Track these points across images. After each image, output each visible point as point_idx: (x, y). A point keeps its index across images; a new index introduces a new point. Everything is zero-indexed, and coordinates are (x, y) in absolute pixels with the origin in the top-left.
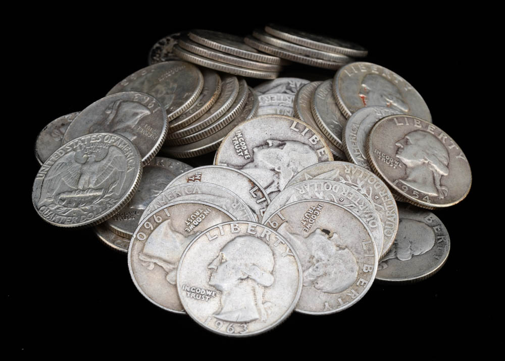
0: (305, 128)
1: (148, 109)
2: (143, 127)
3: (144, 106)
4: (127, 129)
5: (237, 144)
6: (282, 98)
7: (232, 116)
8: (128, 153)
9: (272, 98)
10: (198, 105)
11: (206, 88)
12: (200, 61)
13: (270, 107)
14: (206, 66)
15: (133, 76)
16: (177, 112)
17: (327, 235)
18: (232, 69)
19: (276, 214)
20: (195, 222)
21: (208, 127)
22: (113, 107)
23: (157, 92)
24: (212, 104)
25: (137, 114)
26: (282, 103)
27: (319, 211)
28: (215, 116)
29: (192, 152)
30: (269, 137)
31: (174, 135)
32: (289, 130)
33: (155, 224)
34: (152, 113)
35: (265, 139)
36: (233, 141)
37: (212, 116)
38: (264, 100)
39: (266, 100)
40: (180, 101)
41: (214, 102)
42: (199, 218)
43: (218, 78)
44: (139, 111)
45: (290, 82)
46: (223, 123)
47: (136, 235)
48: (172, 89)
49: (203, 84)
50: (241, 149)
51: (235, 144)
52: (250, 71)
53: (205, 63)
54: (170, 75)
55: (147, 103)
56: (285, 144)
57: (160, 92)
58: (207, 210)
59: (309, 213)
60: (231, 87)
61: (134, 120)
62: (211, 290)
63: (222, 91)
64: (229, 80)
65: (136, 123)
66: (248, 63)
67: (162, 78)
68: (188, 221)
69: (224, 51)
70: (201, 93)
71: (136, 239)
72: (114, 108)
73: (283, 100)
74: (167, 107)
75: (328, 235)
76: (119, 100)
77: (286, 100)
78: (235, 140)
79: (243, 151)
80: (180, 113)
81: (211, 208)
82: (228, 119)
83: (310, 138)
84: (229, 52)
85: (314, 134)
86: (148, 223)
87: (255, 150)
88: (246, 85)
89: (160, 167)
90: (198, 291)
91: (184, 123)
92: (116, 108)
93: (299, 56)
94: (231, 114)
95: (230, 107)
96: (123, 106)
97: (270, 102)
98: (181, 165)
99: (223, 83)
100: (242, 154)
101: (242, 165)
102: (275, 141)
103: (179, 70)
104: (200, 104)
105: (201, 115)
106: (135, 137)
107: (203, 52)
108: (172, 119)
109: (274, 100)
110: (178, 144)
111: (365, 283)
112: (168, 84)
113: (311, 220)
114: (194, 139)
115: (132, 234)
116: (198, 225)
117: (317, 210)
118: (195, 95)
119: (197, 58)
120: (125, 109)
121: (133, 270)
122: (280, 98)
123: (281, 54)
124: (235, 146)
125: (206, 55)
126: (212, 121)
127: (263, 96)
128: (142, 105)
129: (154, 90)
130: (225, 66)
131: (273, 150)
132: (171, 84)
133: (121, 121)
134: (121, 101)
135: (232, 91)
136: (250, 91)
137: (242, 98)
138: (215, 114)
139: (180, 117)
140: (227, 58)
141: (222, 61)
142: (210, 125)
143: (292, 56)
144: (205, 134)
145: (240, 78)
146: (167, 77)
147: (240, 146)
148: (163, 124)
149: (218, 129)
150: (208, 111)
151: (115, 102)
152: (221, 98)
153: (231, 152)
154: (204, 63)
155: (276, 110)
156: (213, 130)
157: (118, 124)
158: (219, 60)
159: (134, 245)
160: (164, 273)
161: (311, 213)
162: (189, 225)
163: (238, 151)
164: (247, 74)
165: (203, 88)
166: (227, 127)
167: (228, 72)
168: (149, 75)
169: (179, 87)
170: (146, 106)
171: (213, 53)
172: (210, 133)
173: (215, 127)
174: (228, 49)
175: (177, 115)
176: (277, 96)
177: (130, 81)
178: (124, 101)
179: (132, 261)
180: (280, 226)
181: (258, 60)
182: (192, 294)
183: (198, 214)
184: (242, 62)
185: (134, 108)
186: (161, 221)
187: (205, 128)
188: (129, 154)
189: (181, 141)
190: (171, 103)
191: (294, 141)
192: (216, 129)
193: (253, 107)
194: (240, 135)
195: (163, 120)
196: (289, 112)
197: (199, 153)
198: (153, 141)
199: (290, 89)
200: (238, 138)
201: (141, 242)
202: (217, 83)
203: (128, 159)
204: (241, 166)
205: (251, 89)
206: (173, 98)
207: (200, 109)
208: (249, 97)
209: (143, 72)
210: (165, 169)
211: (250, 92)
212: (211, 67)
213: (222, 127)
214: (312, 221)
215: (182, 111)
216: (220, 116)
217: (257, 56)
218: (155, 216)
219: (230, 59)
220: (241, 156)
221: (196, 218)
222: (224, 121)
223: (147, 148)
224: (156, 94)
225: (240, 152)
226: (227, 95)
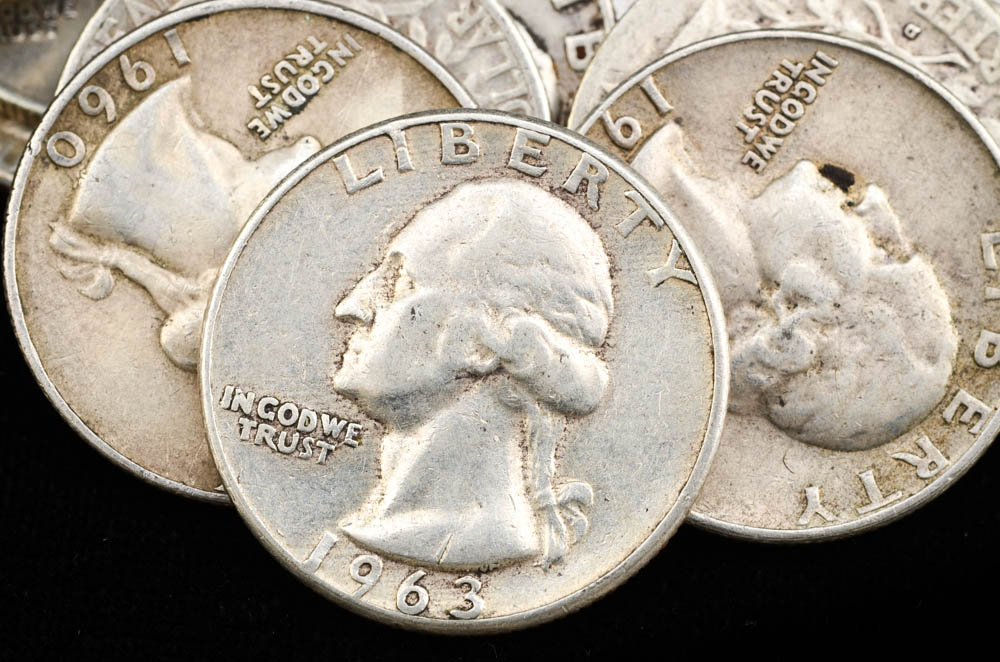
17: (839, 192)
19: (638, 84)
20: (291, 95)
27: (816, 84)
33: (124, 97)
42: (308, 76)
47: (44, 143)
58: (346, 44)
59: (773, 89)
62: (340, 413)
68: (264, 90)
71: (44, 159)
75: (845, 190)
81: (360, 35)
86: (96, 89)
90: (288, 414)
111: (978, 415)
113: (778, 122)
115: (26, 136)
116: (302, 107)
117: (807, 79)
121: (24, 297)
159: (31, 186)
160: (153, 313)
161: (783, 89)
162: (266, 107)
179: (23, 257)
180: (649, 137)
182: (263, 426)
183: (304, 56)
186: (147, 83)
201: (62, 171)
214: (783, 125)
218: (124, 59)
221: (296, 76)
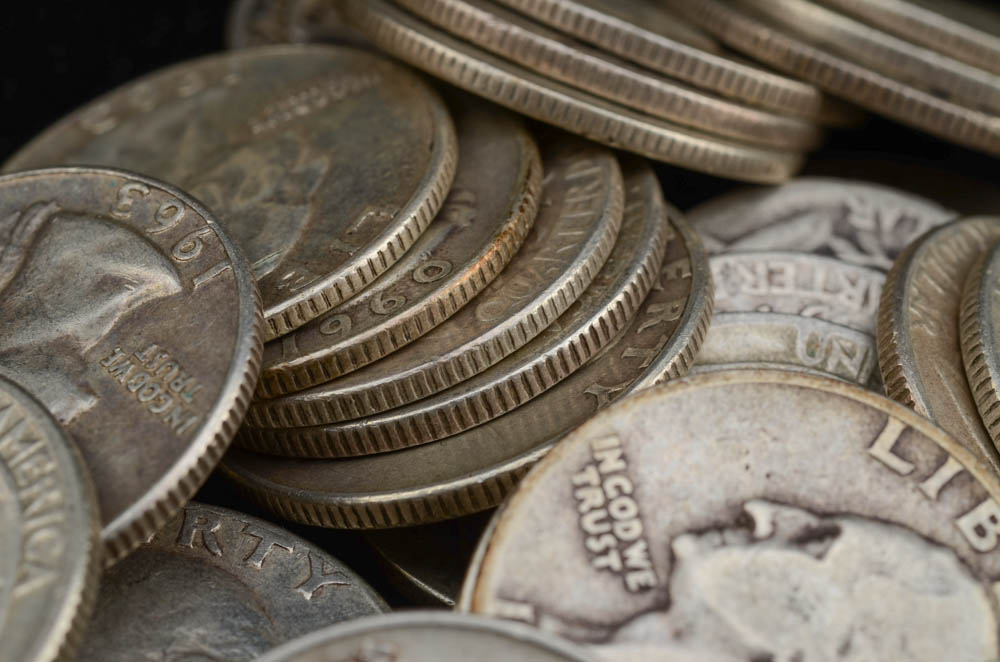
0: (942, 458)
1: (175, 268)
2: (134, 355)
3: (158, 249)
4: (60, 358)
5: (593, 509)
6: (820, 277)
7: (581, 351)
8: (36, 489)
9: (771, 273)
10: (419, 276)
11: (466, 196)
12: (453, 62)
13: (762, 320)
14: (476, 87)
15: (141, 93)
16: (311, 300)
18: (596, 118)
21: (454, 388)
22: (12, 232)
23: (232, 182)
24: (489, 276)
25: (116, 284)
26: (819, 303)
28: (498, 341)
29: (367, 508)
30: (760, 485)
31: (288, 411)
32: (861, 460)
34: (188, 290)
35: (737, 497)
36: (576, 487)
37: (480, 340)
38: (734, 278)
39: (743, 280)
40: (336, 244)
41: (497, 268)
43: (530, 152)
44: (129, 270)
45: (853, 203)
46: (532, 378)
48: (306, 178)
49: (452, 173)
50: (611, 532)
51: (584, 508)
52: (680, 138)
53: (476, 74)
54: (303, 110)
55: (170, 236)
56: (834, 533)
57: (246, 184)
60: (588, 204)
61: (100, 312)
63: (542, 215)
64: (578, 169)
65: (106, 330)
66: (674, 98)
67: (265, 119)
69: (569, 27)
70: (439, 218)
72: (15, 239)
73: (826, 290)
74: (268, 265)
76: (45, 203)
77: (837, 291)
78: (586, 485)
79: (623, 545)
80: (323, 307)
82: (557, 362)
83: (963, 513)
84: (593, 37)
85: (986, 496)
87: (685, 546)
88: (657, 199)
89: (201, 561)
91: (338, 357)
92: (26, 240)
93: (909, 93)
94: (575, 338)
95: (571, 301)
96: (59, 238)
97: (763, 290)
98: (303, 560)
99: (551, 177)
100: (613, 560)
101: (606, 619)
102: (788, 513)
103: (350, 94)
104: (426, 272)
105: (428, 326)
106: (86, 404)
107: (472, 21)
108: (284, 329)
109: (781, 285)
110: (305, 454)
112: (289, 151)
114: (382, 438)
118: (408, 221)
119: (439, 48)
120: (67, 254)
122: (812, 280)
123: (828, 75)
124: (581, 515)
125: (483, 39)
126: (476, 365)
127: (731, 260)
128: (148, 241)
129: (220, 171)
130: (564, 99)
131: (774, 557)
132: (305, 152)
133: (34, 312)
134: (53, 208)
135: (592, 225)
136: (676, 229)
137: (636, 261)
138: (498, 330)
139: (325, 328)
140: (581, 64)
141: (556, 73)
142: (467, 382)
143: (875, 88)
144: (438, 421)
145: (632, 163)
146: (288, 116)
147: (610, 519)
148: (234, 353)
149: (505, 405)
150: (465, 311)
151: (24, 213)
152: (536, 251)
153: (560, 545)
154: (468, 75)
155: (792, 339)
156: (483, 410)
157: (21, 323)
158: (544, 68)
163: (595, 545)
164: (664, 148)
165: (452, 192)
166: (548, 398)
167: (577, 130)
168: (214, 97)
169: (336, 171)
170: (163, 251)
171: (515, 30)
172: (462, 419)
173: (493, 396)
174: (592, 22)
175: (310, 314)
176: (799, 267)
177: (124, 115)
178: (68, 214)
181: (721, 87)
184: (648, 89)
185: (109, 252)
187: (438, 395)
188: (39, 495)
189: (317, 441)
190: (288, 248)
191: (884, 523)
192: (497, 405)
193: (685, 316)
194: (611, 463)
195: (235, 332)
196: (850, 355)
197: (401, 518)
198: (171, 434)
199: (852, 237)
200: (603, 477)
202: (521, 178)
203: (32, 524)
204: (601, 626)
205: (680, 222)
206: (304, 221)
207: (425, 295)
208: (665, 263)
209: (189, 79)
210: (226, 574)
211: (672, 236)
212: (500, 98)
213: (525, 397)
215: (335, 299)
216: (520, 343)
217: (720, 71)
219: (594, 69)
220: (605, 576)
222: (537, 368)
223: (140, 472)
224: (227, 196)
225: (605, 552)
226: (564, 241)
